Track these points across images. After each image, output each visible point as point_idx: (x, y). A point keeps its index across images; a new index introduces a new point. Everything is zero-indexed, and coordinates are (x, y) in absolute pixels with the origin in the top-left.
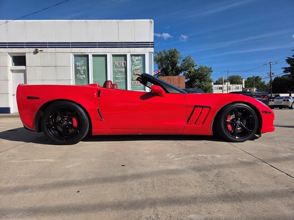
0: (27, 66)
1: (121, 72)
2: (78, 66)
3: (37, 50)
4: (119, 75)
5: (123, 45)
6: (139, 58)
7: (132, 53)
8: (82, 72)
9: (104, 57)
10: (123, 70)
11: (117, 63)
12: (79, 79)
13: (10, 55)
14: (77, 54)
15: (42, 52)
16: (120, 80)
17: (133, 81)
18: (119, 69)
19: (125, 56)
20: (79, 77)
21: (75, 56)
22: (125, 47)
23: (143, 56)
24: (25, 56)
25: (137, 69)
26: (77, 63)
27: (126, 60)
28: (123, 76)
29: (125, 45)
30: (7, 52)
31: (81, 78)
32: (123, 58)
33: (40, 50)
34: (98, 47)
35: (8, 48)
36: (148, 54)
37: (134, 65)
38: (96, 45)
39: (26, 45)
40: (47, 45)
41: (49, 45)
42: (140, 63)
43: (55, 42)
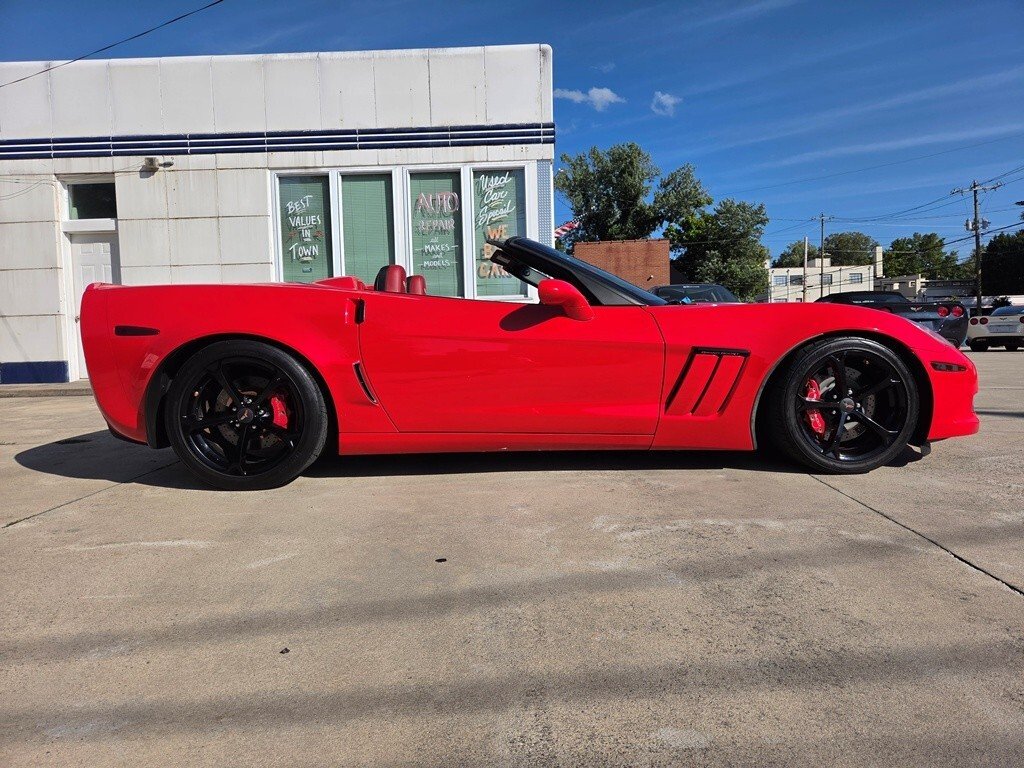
0: (119, 217)
1: (443, 231)
2: (294, 215)
3: (151, 161)
4: (433, 244)
5: (446, 137)
6: (505, 181)
7: (477, 166)
8: (308, 233)
9: (383, 182)
10: (449, 224)
11: (428, 200)
12: (298, 258)
13: (63, 182)
14: (288, 171)
15: (172, 168)
16: (437, 259)
17: (485, 264)
18: (435, 223)
19: (455, 175)
20: (297, 253)
21: (282, 178)
22: (453, 145)
23: (518, 173)
24: (114, 184)
25: (496, 222)
26: (289, 205)
27: (457, 188)
28: (449, 246)
29: (453, 137)
30: (52, 172)
31: (304, 256)
32: (448, 183)
33: (162, 162)
34: (362, 147)
35: (56, 156)
36: (534, 165)
37: (487, 208)
38: (355, 140)
39: (115, 147)
40: (185, 145)
41: (192, 144)
42: (506, 200)
43: (211, 132)
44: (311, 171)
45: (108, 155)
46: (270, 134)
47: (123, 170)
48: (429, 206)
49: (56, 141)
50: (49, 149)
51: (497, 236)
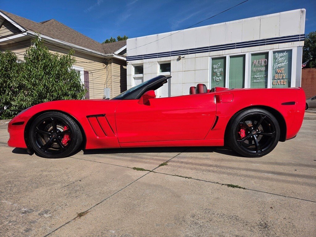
1: (261, 71)
2: (215, 68)
3: (180, 57)
4: (257, 75)
5: (265, 42)
7: (275, 50)
8: (219, 73)
9: (242, 58)
10: (263, 69)
13: (159, 64)
14: (214, 57)
15: (184, 58)
16: (258, 80)
17: (275, 81)
18: (259, 69)
19: (267, 54)
20: (215, 79)
21: (213, 59)
22: (267, 44)
23: (290, 52)
24: (170, 63)
25: (280, 67)
26: (214, 66)
27: (267, 57)
28: (263, 75)
29: (267, 42)
30: (157, 61)
31: (217, 80)
32: (264, 56)
33: (182, 57)
34: (237, 48)
35: (158, 57)
36: (296, 48)
37: (277, 63)
38: (235, 46)
39: (171, 54)
40: (188, 52)
41: (190, 52)
42: (284, 60)
43: (195, 48)
44: (221, 56)
45: (170, 56)
46: (210, 47)
47: (173, 60)
48: (257, 63)
49: (158, 54)
50: (157, 56)
51: (280, 72)
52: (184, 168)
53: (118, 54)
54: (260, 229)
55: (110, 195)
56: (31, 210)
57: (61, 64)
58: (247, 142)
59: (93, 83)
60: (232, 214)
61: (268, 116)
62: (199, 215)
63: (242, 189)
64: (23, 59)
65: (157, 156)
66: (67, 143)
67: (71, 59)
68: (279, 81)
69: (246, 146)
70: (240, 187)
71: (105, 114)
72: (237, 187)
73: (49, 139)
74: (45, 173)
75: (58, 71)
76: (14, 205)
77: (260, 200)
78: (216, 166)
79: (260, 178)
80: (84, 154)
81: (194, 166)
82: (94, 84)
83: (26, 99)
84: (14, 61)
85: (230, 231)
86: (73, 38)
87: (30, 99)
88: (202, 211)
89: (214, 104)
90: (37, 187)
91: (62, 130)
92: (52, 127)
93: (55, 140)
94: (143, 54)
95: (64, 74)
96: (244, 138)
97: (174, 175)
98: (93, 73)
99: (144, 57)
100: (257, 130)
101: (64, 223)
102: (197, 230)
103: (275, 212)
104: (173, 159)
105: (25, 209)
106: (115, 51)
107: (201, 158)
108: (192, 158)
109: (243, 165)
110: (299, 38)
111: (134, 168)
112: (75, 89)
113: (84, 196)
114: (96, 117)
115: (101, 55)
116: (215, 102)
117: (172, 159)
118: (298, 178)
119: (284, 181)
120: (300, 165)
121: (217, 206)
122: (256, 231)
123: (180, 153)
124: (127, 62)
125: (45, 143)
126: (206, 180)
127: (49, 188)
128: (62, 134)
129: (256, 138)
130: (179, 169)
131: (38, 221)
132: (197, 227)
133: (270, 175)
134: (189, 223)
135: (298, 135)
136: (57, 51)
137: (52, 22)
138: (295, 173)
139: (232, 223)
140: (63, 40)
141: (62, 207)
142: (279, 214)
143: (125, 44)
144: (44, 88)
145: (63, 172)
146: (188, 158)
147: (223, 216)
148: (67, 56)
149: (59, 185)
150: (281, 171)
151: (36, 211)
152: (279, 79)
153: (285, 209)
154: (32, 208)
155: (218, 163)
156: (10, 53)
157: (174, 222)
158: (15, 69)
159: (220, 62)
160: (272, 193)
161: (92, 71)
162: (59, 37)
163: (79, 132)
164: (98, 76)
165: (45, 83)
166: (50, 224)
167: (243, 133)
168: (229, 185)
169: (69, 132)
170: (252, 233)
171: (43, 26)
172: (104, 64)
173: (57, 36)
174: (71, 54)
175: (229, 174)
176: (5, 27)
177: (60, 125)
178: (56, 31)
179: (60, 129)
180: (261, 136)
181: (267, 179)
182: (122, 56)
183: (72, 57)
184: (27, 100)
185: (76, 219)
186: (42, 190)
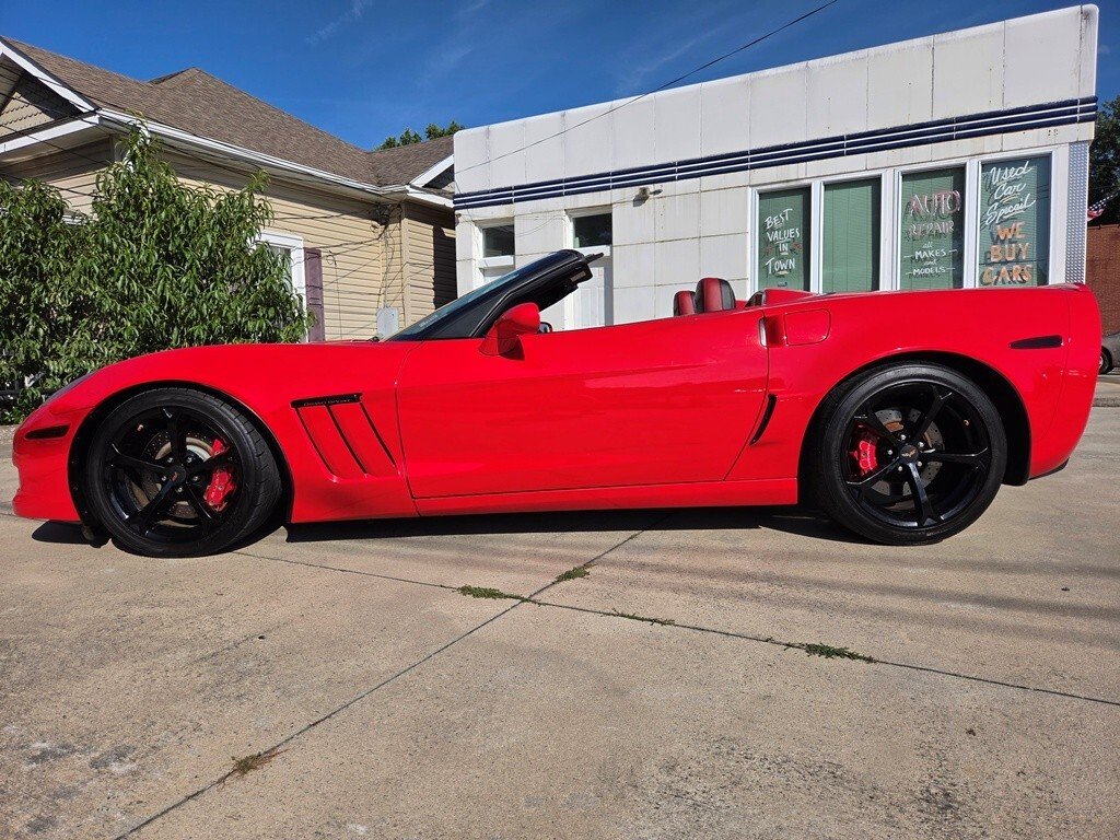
0: (614, 244)
1: (939, 235)
2: (772, 229)
3: (644, 190)
4: (926, 249)
5: (951, 130)
6: (1023, 172)
7: (987, 158)
8: (785, 247)
9: (870, 188)
10: (947, 226)
11: (923, 204)
12: (774, 272)
13: (570, 216)
14: (769, 187)
15: (660, 195)
16: (929, 266)
17: (991, 268)
18: (930, 227)
19: (958, 172)
20: (773, 267)
21: (762, 195)
22: (958, 137)
23: (1043, 162)
24: (611, 214)
25: (1009, 219)
26: (768, 221)
27: (960, 185)
28: (946, 250)
29: (958, 129)
30: (562, 208)
31: (780, 270)
32: (948, 180)
33: (652, 190)
34: (849, 153)
35: (567, 194)
36: (1066, 149)
37: (997, 204)
38: (842, 146)
39: (614, 181)
40: (673, 172)
41: (680, 171)
42: (1023, 194)
43: (698, 156)
44: (794, 184)
45: (608, 188)
46: (753, 152)
47: (618, 201)
48: (923, 208)
49: (567, 181)
50: (561, 188)
51: (1010, 237)
52: (649, 585)
53: (426, 186)
54: (926, 816)
55: (363, 688)
56: (64, 747)
57: (221, 225)
58: (883, 488)
59: (338, 291)
60: (819, 759)
61: (961, 389)
62: (692, 763)
63: (863, 663)
64: (88, 210)
65: (553, 545)
66: (225, 499)
67: (256, 204)
68: (1004, 269)
69: (880, 503)
70: (853, 656)
71: (359, 395)
72: (841, 653)
73: (159, 486)
74: (136, 612)
75: (211, 250)
76: (6, 729)
77: (927, 702)
78: (769, 579)
79: (929, 620)
80: (288, 541)
81: (687, 579)
82: (341, 296)
83: (97, 350)
84: (56, 217)
85: (810, 825)
86: (265, 133)
87: (113, 349)
88: (706, 746)
89: (759, 349)
90: (101, 663)
91: (205, 456)
92: (169, 445)
93: (180, 490)
94: (513, 184)
95: (232, 261)
96: (870, 473)
97: (609, 614)
98: (337, 258)
99: (516, 194)
100: (921, 444)
101: (181, 798)
102: (680, 822)
103: (985, 748)
104: (611, 556)
105: (44, 745)
106: (414, 175)
107: (713, 551)
108: (679, 549)
109: (868, 575)
110: (1075, 112)
111: (466, 590)
112: (271, 312)
113: (268, 695)
114: (328, 405)
115: (363, 190)
116: (764, 342)
117: (606, 556)
118: (1074, 620)
119: (1019, 631)
120: (1083, 570)
121: (762, 727)
122: (907, 823)
123: (636, 532)
124: (457, 212)
125: (145, 503)
126: (727, 631)
127: (143, 665)
128: (205, 470)
129: (915, 474)
130: (630, 590)
131: (85, 790)
132: (682, 808)
133: (969, 610)
134: (652, 792)
135: (1075, 459)
136: (206, 180)
137: (192, 80)
138: (1064, 599)
139: (819, 790)
140: (229, 140)
141: (180, 735)
142: (1003, 758)
143: (449, 152)
144: (161, 308)
145: (203, 606)
146: (667, 549)
147: (785, 766)
148: (242, 196)
149: (183, 654)
150: (1008, 595)
151: (83, 752)
152: (1006, 262)
153: (1025, 734)
154: (71, 741)
155: (776, 568)
156: (41, 190)
157: (596, 790)
158: (58, 246)
159: (790, 207)
160: (974, 675)
161: (334, 250)
162: (213, 128)
163: (267, 461)
164: (354, 267)
165: (163, 292)
166: (128, 801)
167: (867, 456)
168: (812, 649)
169: (231, 459)
170: (894, 830)
171: (157, 93)
172: (375, 223)
173: (207, 125)
174: (258, 187)
175: (813, 606)
176: (22, 99)
177: (199, 438)
178: (205, 110)
179: (200, 450)
180: (935, 465)
181: (959, 623)
182: (439, 194)
183: (258, 199)
184: (103, 354)
185: (228, 780)
186: (117, 673)
